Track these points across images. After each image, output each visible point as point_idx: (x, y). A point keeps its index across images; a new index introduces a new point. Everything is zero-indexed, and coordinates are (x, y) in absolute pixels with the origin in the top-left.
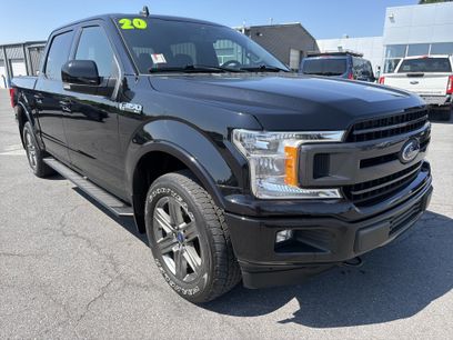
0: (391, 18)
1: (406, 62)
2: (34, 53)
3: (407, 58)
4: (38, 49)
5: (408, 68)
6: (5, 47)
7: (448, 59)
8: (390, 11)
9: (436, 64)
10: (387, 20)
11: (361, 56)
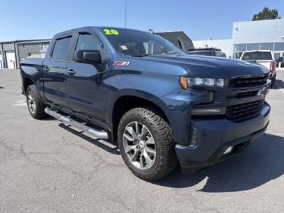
0: (237, 29)
1: (246, 54)
2: (21, 47)
3: (246, 52)
4: (24, 45)
5: (247, 57)
6: (3, 43)
7: (270, 53)
8: (235, 25)
9: (263, 55)
10: (234, 30)
11: (220, 50)
